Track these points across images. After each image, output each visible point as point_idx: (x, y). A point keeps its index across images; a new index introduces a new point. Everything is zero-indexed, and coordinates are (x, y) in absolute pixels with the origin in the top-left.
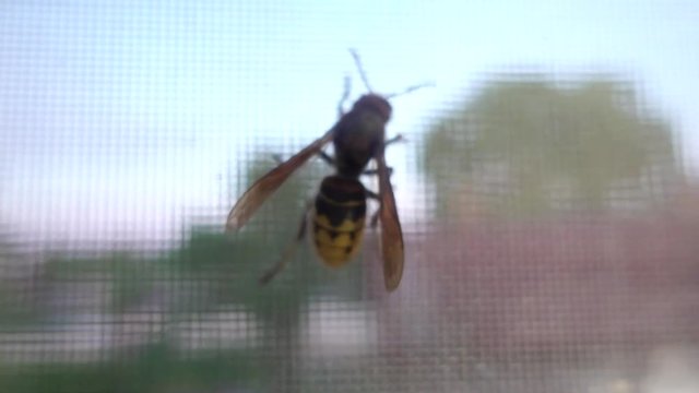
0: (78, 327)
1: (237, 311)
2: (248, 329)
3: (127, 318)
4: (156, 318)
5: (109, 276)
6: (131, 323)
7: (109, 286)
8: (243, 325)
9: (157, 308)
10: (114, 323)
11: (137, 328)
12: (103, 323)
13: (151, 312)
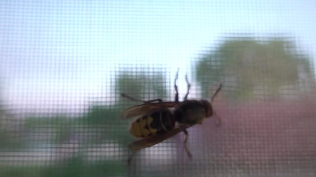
0: (40, 150)
1: (109, 143)
2: (119, 151)
3: (63, 146)
4: (77, 146)
5: (54, 126)
6: (65, 148)
7: (55, 130)
8: (117, 149)
9: (76, 142)
10: (56, 148)
11: (67, 150)
12: (51, 148)
13: (74, 143)
